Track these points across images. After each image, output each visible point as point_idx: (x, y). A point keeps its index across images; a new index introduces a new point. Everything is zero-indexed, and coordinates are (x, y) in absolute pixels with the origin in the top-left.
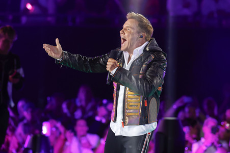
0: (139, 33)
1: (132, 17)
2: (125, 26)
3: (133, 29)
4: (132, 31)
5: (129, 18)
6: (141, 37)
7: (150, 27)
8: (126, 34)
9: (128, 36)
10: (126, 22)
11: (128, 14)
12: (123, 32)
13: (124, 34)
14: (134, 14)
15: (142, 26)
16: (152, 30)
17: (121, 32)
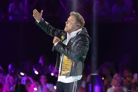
0: (76, 23)
1: (73, 15)
2: (68, 19)
3: (73, 21)
4: (72, 22)
5: (71, 15)
6: (78, 26)
7: (83, 20)
8: (69, 24)
9: (70, 25)
10: (70, 17)
11: (71, 13)
12: (67, 22)
13: (68, 24)
14: (74, 13)
15: (78, 20)
16: (84, 22)
17: (66, 23)
